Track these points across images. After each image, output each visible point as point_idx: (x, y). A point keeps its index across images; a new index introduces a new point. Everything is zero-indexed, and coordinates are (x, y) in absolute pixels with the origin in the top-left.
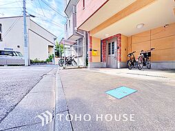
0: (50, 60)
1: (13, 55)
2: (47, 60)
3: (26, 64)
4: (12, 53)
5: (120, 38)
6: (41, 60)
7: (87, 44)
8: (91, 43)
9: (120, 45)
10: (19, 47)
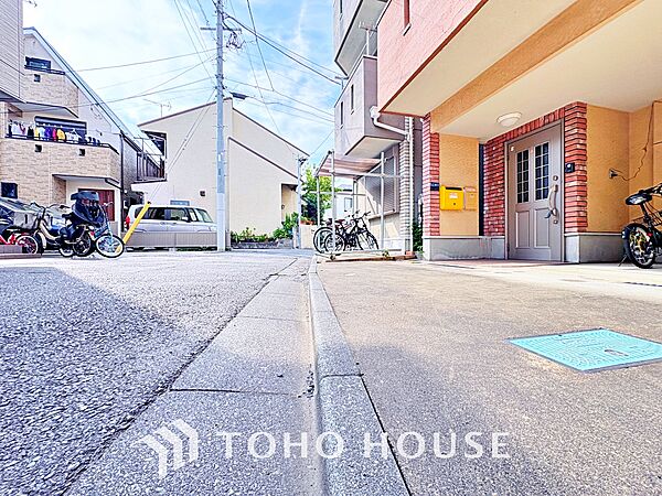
0: (286, 232)
1: (190, 220)
2: (278, 234)
3: (221, 245)
4: (187, 214)
5: (583, 124)
6: (258, 233)
7: (418, 165)
8: (435, 160)
9: (583, 156)
10: (202, 194)
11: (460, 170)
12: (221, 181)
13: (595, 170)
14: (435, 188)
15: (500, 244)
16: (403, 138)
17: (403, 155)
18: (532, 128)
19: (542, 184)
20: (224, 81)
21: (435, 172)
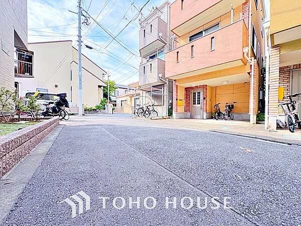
5: (206, 89)
6: (88, 107)
9: (206, 96)
10: (56, 86)
11: (181, 95)
12: (80, 84)
13: (208, 99)
14: (177, 100)
15: (189, 114)
16: (166, 83)
17: (165, 88)
18: (197, 87)
19: (199, 101)
20: (82, 39)
21: (177, 96)
